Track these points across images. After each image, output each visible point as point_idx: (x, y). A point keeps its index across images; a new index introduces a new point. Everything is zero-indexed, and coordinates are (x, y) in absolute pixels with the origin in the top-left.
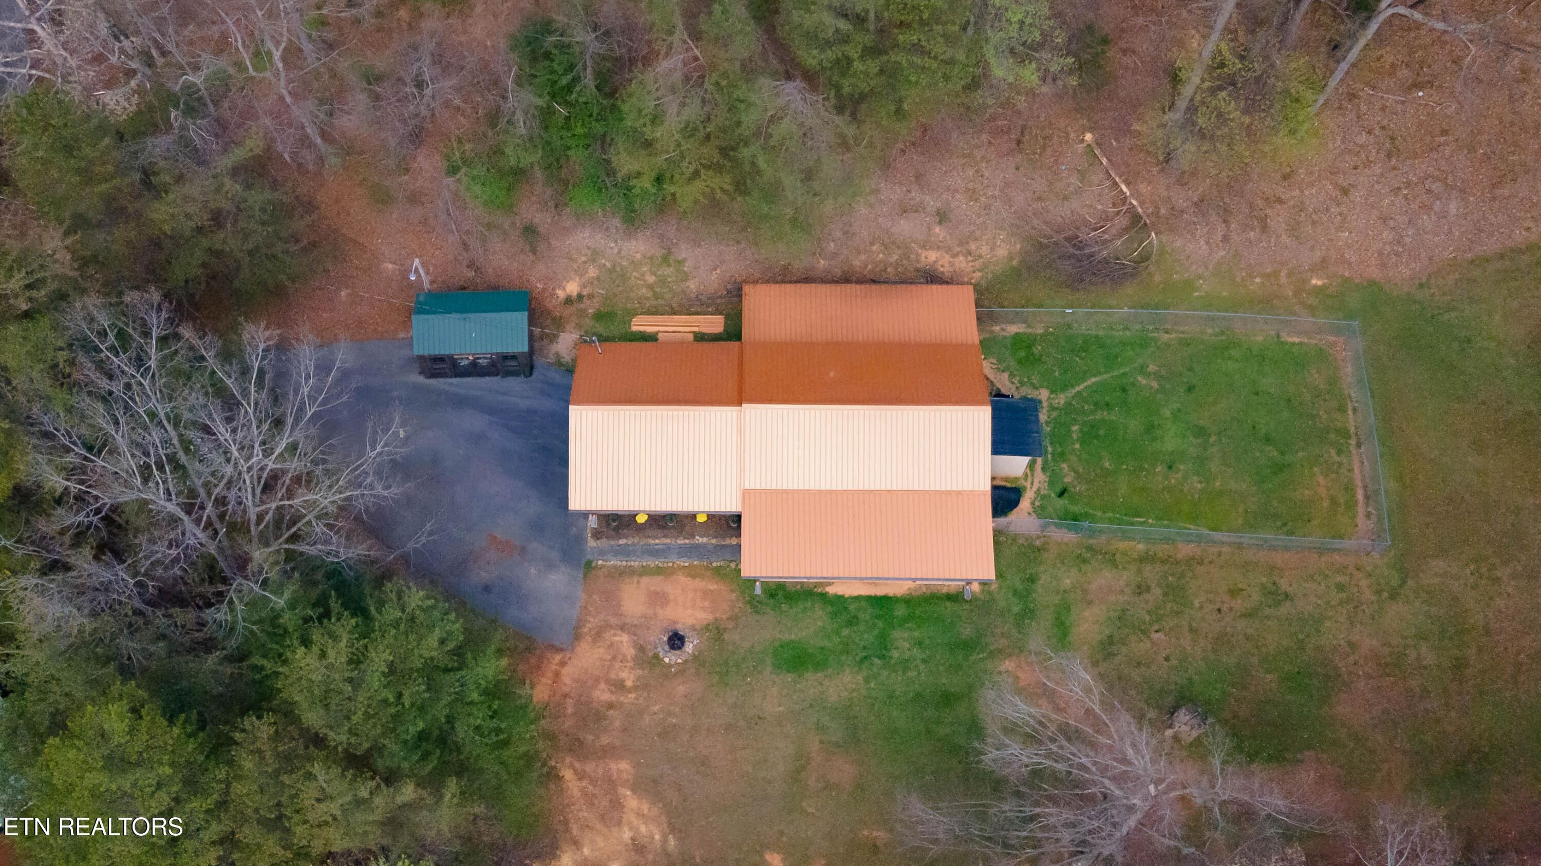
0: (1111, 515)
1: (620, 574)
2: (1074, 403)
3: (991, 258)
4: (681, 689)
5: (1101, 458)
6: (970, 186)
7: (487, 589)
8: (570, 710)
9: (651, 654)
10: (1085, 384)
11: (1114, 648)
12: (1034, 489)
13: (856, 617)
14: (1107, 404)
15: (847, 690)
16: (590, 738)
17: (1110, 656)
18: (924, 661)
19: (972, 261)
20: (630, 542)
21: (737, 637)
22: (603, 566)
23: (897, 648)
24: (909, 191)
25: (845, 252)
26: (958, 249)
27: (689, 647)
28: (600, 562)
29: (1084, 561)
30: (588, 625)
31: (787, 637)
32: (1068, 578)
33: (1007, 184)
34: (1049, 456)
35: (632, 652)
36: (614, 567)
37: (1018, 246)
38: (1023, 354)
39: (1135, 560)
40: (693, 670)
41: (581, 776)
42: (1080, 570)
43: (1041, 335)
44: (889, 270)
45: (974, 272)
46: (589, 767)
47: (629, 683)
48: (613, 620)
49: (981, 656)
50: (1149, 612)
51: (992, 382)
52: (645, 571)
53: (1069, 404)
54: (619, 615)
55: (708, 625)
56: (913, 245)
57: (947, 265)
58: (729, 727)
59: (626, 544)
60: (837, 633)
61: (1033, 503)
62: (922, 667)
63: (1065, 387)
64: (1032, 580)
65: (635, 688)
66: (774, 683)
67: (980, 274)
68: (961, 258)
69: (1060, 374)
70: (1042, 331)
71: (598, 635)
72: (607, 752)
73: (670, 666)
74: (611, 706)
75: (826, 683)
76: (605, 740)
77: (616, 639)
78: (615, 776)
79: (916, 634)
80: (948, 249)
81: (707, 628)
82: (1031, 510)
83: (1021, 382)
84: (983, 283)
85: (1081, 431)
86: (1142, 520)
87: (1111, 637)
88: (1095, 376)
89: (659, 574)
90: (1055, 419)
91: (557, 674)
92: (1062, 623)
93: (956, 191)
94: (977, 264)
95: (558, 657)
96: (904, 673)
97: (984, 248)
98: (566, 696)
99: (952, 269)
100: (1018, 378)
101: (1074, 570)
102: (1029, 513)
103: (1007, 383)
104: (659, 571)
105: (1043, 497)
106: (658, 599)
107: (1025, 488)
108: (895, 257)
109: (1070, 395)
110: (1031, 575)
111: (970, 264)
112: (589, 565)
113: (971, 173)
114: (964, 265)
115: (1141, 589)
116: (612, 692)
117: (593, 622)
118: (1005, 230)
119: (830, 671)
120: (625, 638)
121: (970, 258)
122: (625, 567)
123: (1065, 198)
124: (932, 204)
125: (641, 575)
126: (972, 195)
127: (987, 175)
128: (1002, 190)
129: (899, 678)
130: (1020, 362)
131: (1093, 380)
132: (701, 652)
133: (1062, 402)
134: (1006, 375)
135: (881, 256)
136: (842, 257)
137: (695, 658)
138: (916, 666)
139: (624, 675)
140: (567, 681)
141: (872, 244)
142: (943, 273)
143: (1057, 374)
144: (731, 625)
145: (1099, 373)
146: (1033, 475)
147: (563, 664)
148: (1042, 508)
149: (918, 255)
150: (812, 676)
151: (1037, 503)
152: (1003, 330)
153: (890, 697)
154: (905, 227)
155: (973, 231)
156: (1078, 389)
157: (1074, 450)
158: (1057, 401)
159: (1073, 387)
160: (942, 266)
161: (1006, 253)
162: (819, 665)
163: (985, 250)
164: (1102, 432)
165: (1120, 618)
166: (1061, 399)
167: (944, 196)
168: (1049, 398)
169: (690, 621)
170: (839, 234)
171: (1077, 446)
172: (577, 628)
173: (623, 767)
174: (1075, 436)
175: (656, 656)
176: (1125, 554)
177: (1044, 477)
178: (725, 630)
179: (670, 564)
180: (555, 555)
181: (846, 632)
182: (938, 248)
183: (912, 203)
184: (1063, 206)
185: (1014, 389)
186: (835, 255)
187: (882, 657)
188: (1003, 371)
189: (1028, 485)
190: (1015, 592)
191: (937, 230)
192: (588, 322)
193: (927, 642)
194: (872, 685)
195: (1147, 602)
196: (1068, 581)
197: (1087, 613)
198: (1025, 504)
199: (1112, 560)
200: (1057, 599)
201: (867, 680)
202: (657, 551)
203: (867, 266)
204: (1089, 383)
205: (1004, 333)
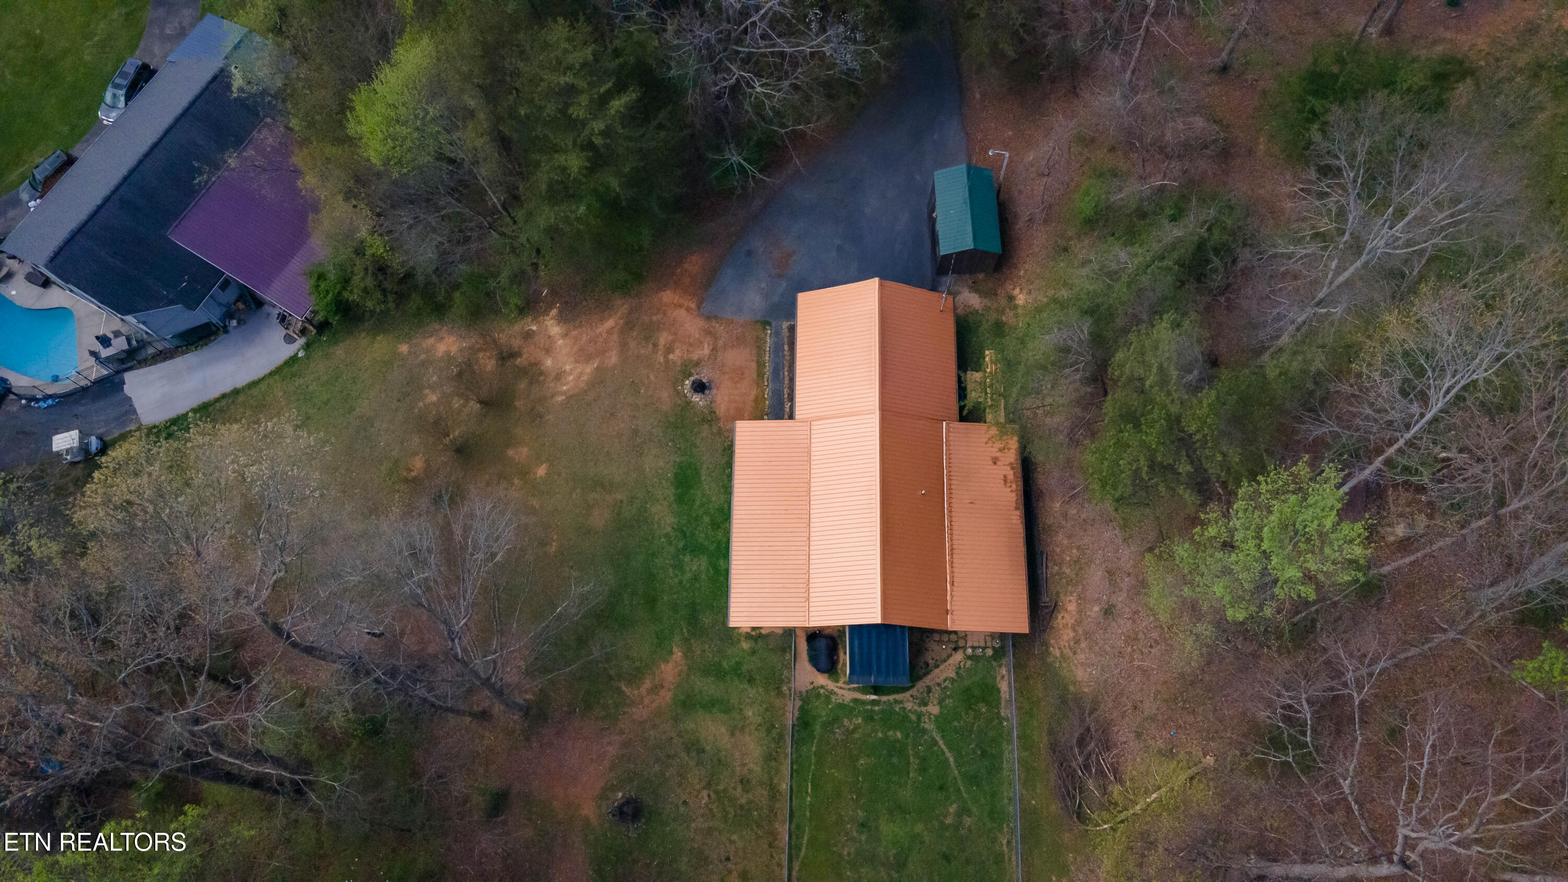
0: (813, 761)
1: (758, 347)
2: (926, 737)
3: (1074, 664)
4: (665, 395)
5: (868, 756)
6: (1141, 636)
7: (749, 253)
8: (654, 318)
9: (692, 371)
10: (946, 750)
11: (694, 754)
12: (836, 690)
13: (719, 527)
14: (925, 770)
15: (659, 519)
16: (635, 334)
17: (688, 750)
18: (681, 582)
19: (1069, 646)
20: (786, 353)
21: (704, 434)
22: (766, 335)
23: (692, 560)
24: (1129, 575)
25: (1069, 525)
26: (1080, 632)
27: (696, 398)
28: (769, 332)
29: (769, 731)
30: (717, 325)
31: (703, 472)
32: (753, 714)
33: (1145, 672)
34: (869, 707)
35: (695, 357)
36: (765, 342)
37: (1086, 690)
38: (976, 692)
39: (771, 780)
40: (679, 402)
41: (610, 332)
42: (760, 725)
43: (999, 713)
44: (1056, 568)
45: (1060, 648)
46: (615, 337)
47: (671, 356)
48: (721, 343)
49: (685, 630)
50: (725, 790)
51: (945, 661)
52: (760, 365)
53: (924, 731)
54: (725, 347)
55: (715, 413)
56: (1080, 587)
57: (1064, 622)
58: (636, 432)
59: (784, 350)
60: (706, 513)
61: (822, 687)
62: (676, 580)
63: (941, 730)
64: (751, 681)
65: (667, 361)
66: (667, 463)
67: (1058, 655)
68: (1072, 634)
69: (955, 727)
70: (1003, 714)
71: (709, 333)
72: (624, 346)
73: (683, 385)
74: (655, 345)
75: (666, 503)
76: (632, 344)
77: (706, 346)
78: (607, 355)
79: (704, 576)
80: (1079, 622)
81: (712, 412)
82: (815, 684)
83: (946, 688)
84: (1050, 660)
85: (897, 741)
86: (809, 791)
87: (704, 751)
88: (956, 761)
89: (758, 375)
90: (907, 717)
91: (681, 306)
92: (713, 705)
93: (1134, 622)
94: (1067, 651)
95: (693, 306)
96: (671, 565)
97: (1083, 656)
98: (665, 314)
99: (1061, 626)
100: (950, 686)
101: (759, 720)
102: (812, 683)
103: (945, 676)
104: (760, 375)
105: (828, 698)
106: (738, 374)
107: (837, 681)
108: (1068, 571)
109: (934, 734)
110: (755, 679)
111: (1067, 644)
112: (765, 323)
113: (1155, 635)
114: (1065, 638)
115: (744, 782)
116: (665, 345)
117: (720, 329)
118: (1102, 675)
119: (675, 506)
120: (706, 351)
121: (1072, 643)
122: (765, 350)
123: (1139, 735)
124: (1120, 598)
125: (758, 362)
126: (1132, 639)
127: (1153, 650)
128: (1139, 667)
129: (667, 561)
130: (968, 689)
131: (951, 760)
132: (693, 407)
133: (926, 726)
134: (953, 675)
135: (1068, 559)
136: (1063, 522)
137: (689, 403)
138: (677, 576)
139: (678, 352)
140: (675, 314)
141: (1078, 548)
142: (1057, 618)
143: (956, 724)
144: (715, 430)
145: (958, 766)
146: (849, 689)
147: (688, 309)
148: (818, 696)
149: (1071, 593)
150: (671, 492)
151: (822, 691)
152: (1003, 677)
153: (653, 555)
154: (1096, 576)
155: (1097, 644)
156: (941, 742)
157: (876, 732)
158: (927, 720)
159: (943, 737)
160: (1063, 617)
161: (1079, 679)
162: (680, 499)
163: (1081, 657)
164: (895, 760)
165: (719, 760)
166: (928, 725)
167: (1127, 610)
168: (930, 714)
169: (718, 399)
170: (1084, 516)
171: (880, 735)
172: (716, 318)
173: (613, 358)
174: (891, 733)
175: (691, 375)
176: (778, 771)
177: (848, 700)
178: (710, 426)
179: (766, 383)
180: (776, 299)
181: (706, 519)
182: (1080, 612)
183: (1118, 580)
184: (1129, 732)
185: (938, 681)
186: (1065, 516)
187: (685, 548)
188: (957, 673)
189: (840, 684)
190: (739, 664)
191: (1096, 609)
192: (993, 316)
193: (697, 585)
194: (663, 540)
195: (735, 789)
196: (750, 714)
197: (723, 730)
198: (822, 680)
199: (770, 758)
200: (734, 701)
201: (667, 536)
202: (779, 374)
203: (1057, 546)
204: (948, 754)
205: (998, 678)
